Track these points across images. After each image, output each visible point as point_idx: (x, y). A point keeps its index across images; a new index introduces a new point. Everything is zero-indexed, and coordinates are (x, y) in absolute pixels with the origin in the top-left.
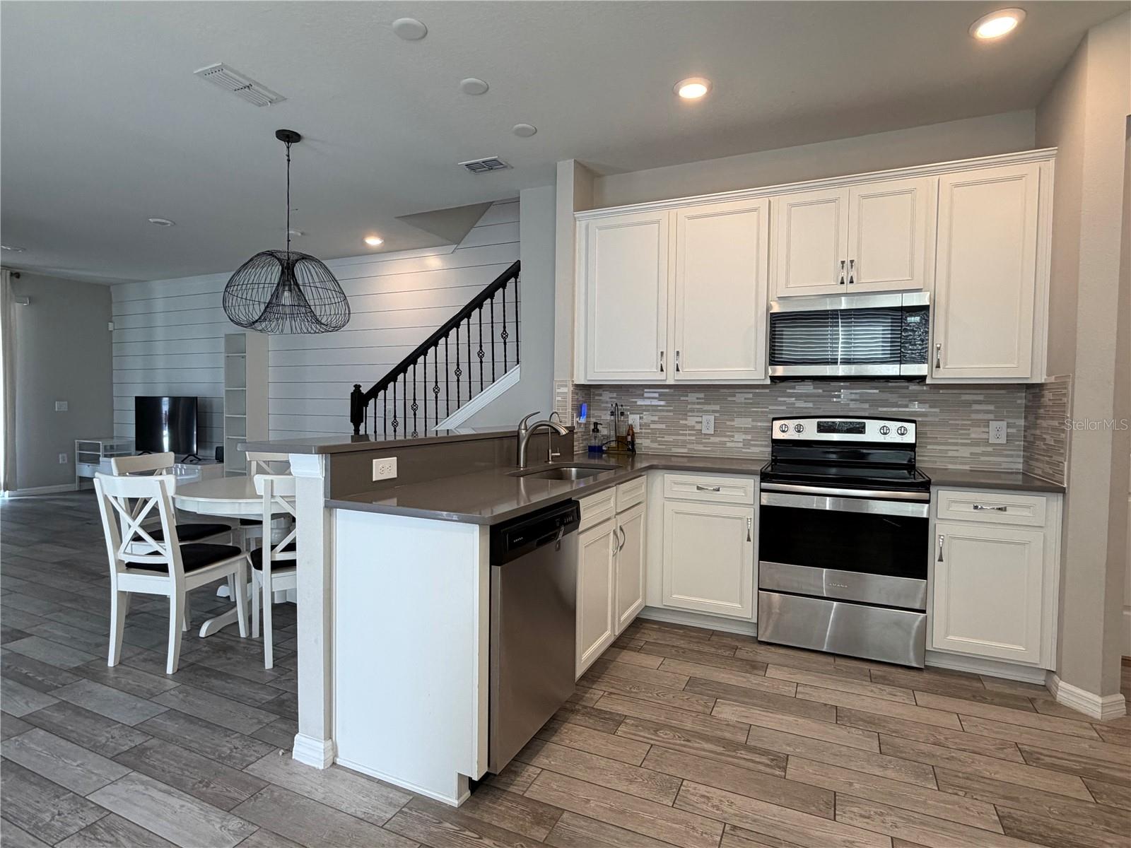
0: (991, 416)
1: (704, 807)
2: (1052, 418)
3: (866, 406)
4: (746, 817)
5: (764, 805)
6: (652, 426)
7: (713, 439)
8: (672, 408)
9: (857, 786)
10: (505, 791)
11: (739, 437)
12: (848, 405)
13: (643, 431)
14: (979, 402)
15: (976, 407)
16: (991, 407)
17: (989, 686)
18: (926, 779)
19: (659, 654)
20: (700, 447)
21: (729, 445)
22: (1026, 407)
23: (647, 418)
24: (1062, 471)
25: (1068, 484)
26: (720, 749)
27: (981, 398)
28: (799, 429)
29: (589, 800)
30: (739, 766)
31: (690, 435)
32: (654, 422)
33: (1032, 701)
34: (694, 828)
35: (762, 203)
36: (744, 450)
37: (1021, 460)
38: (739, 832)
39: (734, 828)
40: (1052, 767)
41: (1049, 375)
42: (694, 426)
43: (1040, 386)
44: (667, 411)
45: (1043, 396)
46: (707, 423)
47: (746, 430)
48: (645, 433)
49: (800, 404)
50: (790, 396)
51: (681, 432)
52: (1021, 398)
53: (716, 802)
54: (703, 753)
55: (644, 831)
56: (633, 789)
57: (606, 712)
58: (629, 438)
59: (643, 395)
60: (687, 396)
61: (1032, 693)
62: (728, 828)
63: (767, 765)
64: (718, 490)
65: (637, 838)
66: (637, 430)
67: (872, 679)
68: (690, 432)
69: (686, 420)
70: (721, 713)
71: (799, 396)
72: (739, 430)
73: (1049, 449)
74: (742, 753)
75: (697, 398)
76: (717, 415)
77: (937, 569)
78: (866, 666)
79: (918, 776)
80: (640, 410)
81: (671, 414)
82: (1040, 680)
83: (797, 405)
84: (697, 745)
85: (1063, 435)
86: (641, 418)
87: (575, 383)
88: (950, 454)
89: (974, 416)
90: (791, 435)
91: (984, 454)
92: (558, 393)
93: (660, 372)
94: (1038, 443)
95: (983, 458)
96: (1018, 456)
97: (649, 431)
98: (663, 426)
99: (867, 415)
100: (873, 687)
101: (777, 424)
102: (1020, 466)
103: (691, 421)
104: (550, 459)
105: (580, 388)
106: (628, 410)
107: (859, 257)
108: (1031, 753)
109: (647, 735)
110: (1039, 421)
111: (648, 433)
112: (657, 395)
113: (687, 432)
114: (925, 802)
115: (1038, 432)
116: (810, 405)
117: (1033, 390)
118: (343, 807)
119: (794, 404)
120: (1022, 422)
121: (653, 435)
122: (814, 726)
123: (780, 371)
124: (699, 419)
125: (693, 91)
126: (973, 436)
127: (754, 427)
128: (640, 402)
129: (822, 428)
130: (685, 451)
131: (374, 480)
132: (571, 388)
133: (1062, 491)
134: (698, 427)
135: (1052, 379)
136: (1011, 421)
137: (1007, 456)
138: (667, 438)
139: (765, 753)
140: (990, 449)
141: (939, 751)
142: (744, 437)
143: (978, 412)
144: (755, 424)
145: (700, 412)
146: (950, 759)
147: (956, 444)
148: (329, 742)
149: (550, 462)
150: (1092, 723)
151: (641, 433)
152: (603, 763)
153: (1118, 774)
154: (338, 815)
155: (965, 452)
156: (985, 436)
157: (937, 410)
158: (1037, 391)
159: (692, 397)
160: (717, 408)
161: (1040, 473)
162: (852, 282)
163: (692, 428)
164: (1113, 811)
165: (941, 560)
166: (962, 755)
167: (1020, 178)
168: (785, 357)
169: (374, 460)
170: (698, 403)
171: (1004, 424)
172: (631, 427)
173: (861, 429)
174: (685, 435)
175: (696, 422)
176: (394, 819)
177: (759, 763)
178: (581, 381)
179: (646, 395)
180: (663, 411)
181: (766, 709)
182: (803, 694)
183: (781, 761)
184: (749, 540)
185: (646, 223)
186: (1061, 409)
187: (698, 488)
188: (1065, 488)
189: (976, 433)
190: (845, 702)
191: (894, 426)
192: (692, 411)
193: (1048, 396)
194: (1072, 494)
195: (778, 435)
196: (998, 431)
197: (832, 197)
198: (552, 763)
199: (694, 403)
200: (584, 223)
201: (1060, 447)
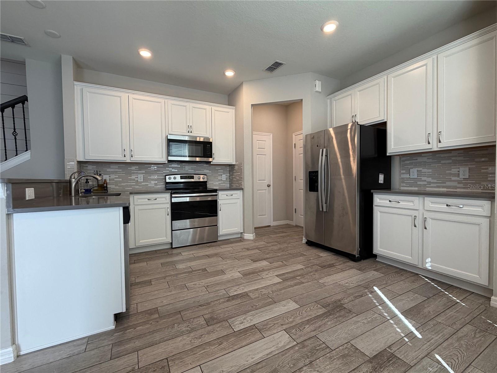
0: (222, 173)
1: (196, 286)
2: (238, 172)
3: (193, 171)
4: (208, 283)
5: (209, 279)
6: (115, 180)
7: (143, 184)
8: (124, 172)
9: (224, 267)
10: (129, 315)
11: (153, 182)
12: (188, 170)
13: (111, 182)
14: (220, 170)
15: (219, 171)
16: (222, 171)
17: (232, 240)
18: (235, 260)
19: (144, 262)
20: (138, 187)
21: (149, 185)
22: (229, 170)
23: (113, 176)
24: (242, 185)
25: (244, 187)
26: (188, 274)
27: (220, 168)
28: (175, 178)
29: (163, 301)
30: (197, 275)
31: (133, 182)
32: (116, 178)
33: (241, 240)
34: (198, 291)
35: (162, 101)
36: (155, 187)
37: (229, 184)
38: (209, 286)
39: (207, 286)
40: (252, 249)
41: (236, 162)
42: (134, 179)
43: (234, 165)
44: (123, 173)
45: (235, 167)
46: (140, 178)
47: (155, 180)
48: (112, 183)
49: (173, 170)
50: (170, 168)
51: (129, 181)
52: (228, 168)
53: (198, 284)
54: (184, 277)
55: (186, 298)
56: (173, 292)
57: (142, 282)
58: (105, 185)
59: (110, 167)
60: (131, 167)
61: (240, 239)
62: (206, 287)
63: (202, 272)
64: (156, 199)
65: (186, 300)
66: (108, 181)
67: (209, 247)
68: (133, 181)
69: (131, 177)
70: (179, 267)
71: (173, 168)
72: (153, 180)
73: (238, 180)
74: (193, 273)
75: (136, 168)
76: (144, 174)
77: (220, 213)
78: (205, 245)
79: (233, 260)
80: (109, 173)
81: (124, 174)
82: (239, 236)
83: (172, 171)
84: (180, 276)
85: (242, 176)
86: (109, 176)
87: (77, 160)
88: (214, 184)
89: (219, 173)
90: (172, 180)
91: (222, 183)
92: (68, 164)
93: (124, 157)
94: (234, 179)
95: (221, 184)
96: (228, 183)
97: (114, 182)
98: (121, 180)
99: (193, 173)
100: (210, 248)
101: (167, 177)
102: (229, 186)
103: (133, 177)
104: (80, 193)
105: (80, 163)
106: (103, 173)
107: (193, 125)
108: (247, 248)
109: (163, 281)
110: (234, 174)
111: (114, 183)
112: (117, 167)
113: (132, 181)
114: (238, 263)
115: (234, 176)
116: (177, 170)
117: (231, 166)
118: (51, 361)
119: (171, 170)
120: (228, 175)
121: (116, 183)
122: (205, 260)
123: (171, 158)
124: (137, 176)
125: (145, 54)
126: (219, 179)
127: (158, 179)
128: (108, 170)
129: (182, 178)
130: (131, 189)
131: (27, 199)
132: (76, 162)
133: (242, 189)
134: (137, 179)
135: (237, 163)
136: (226, 174)
137: (226, 183)
138: (123, 184)
139: (199, 270)
140: (222, 182)
141: (233, 254)
142: (154, 182)
143: (220, 172)
144: (158, 177)
145: (137, 173)
146: (236, 255)
147: (215, 181)
148: (14, 346)
149: (80, 195)
150: (252, 240)
151: (110, 183)
152: (156, 292)
153: (261, 246)
154: (52, 364)
155: (217, 183)
156: (221, 179)
157: (210, 172)
158: (233, 166)
159: (133, 168)
160: (144, 172)
161: (235, 186)
162: (191, 132)
163: (134, 180)
164: (264, 252)
165: (220, 210)
166: (237, 253)
167: (228, 112)
168: (173, 154)
169: (27, 189)
170: (136, 170)
171: (225, 175)
172: (105, 180)
173: (192, 177)
174: (131, 182)
175: (136, 177)
176: (87, 347)
177: (200, 272)
178: (82, 159)
179: (111, 167)
180: (120, 173)
181: (190, 262)
182: (196, 255)
183: (205, 270)
184: (168, 215)
185: (113, 96)
186: (241, 170)
187: (148, 200)
188: (243, 189)
189: (219, 178)
190: (207, 253)
191: (202, 176)
192: (134, 173)
193: (236, 167)
194: (245, 190)
195: (168, 181)
196: (224, 177)
197: (185, 105)
198: (138, 300)
199: (134, 170)
200: (79, 88)
201: (241, 178)
